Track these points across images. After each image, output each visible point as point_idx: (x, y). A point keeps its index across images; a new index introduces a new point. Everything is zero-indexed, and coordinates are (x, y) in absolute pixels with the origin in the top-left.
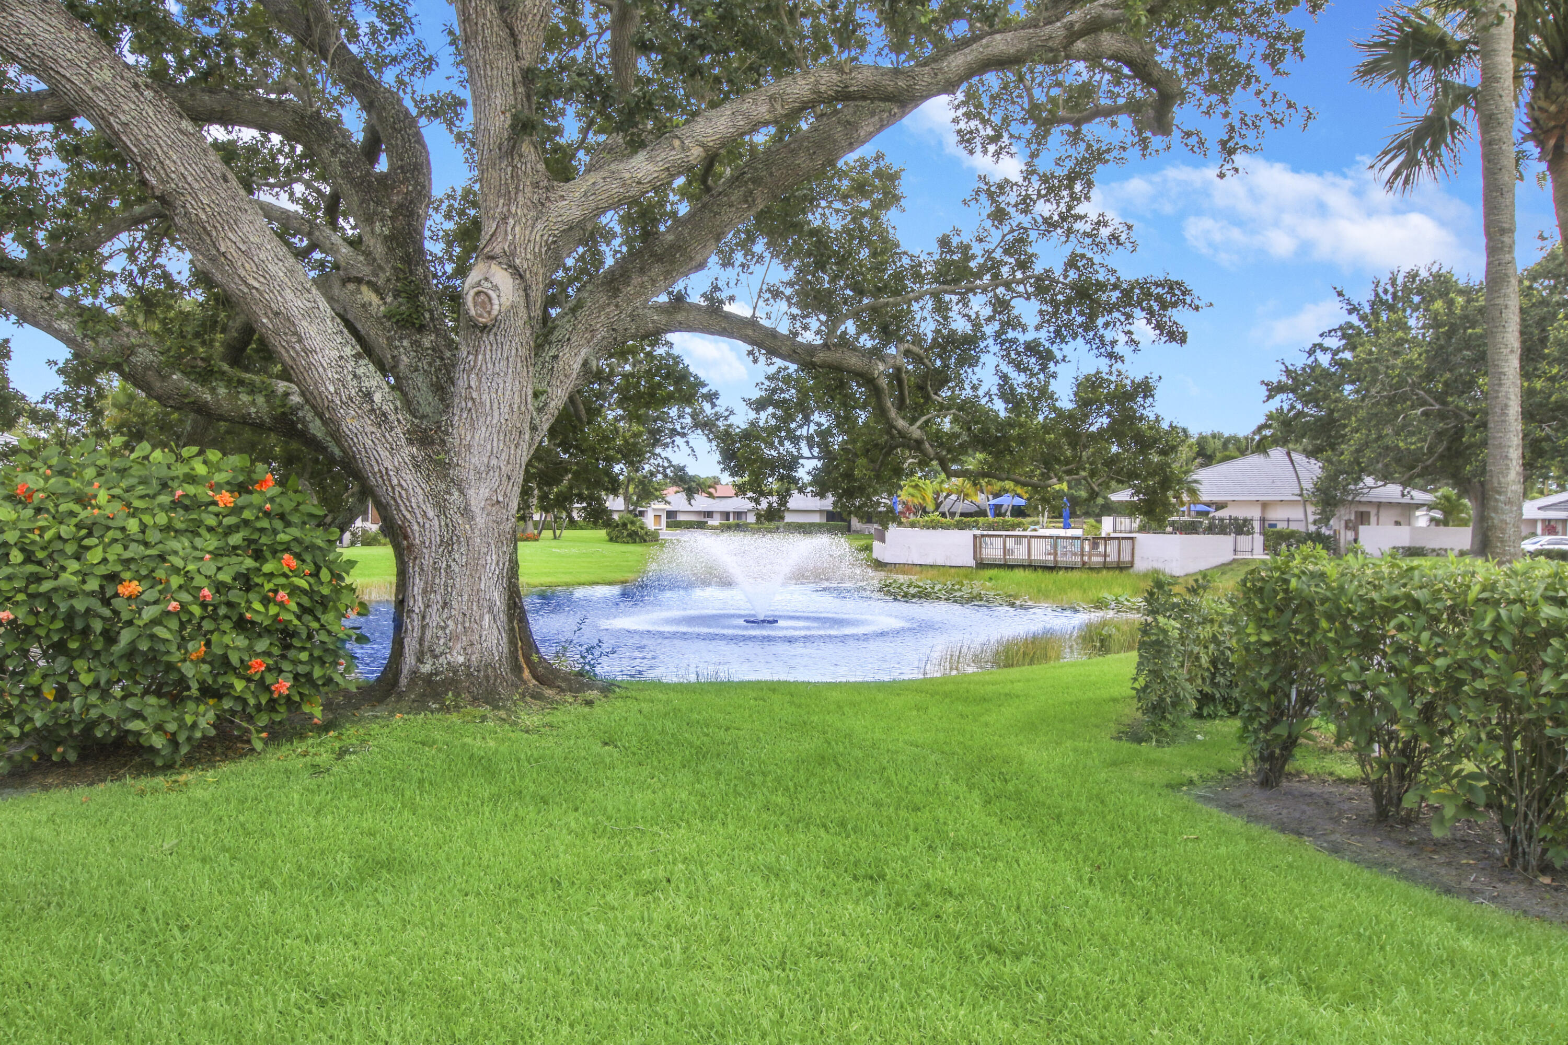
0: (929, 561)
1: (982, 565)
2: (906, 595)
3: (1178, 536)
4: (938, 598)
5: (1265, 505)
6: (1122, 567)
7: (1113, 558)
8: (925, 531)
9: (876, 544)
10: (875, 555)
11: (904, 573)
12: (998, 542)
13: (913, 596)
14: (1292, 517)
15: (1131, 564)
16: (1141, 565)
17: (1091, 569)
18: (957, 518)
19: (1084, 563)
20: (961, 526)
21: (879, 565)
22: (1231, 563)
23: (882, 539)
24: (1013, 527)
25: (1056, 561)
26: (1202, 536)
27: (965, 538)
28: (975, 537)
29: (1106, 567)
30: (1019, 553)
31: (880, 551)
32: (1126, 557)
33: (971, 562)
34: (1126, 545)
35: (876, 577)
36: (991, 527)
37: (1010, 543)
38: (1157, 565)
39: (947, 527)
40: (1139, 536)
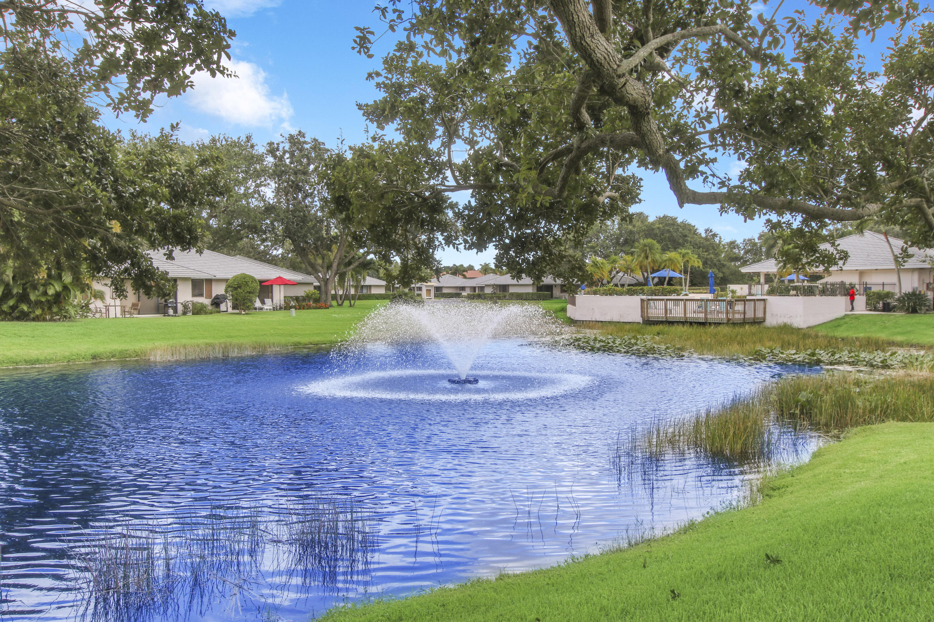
0: (608, 319)
1: (648, 322)
2: (592, 349)
3: (801, 297)
4: (619, 351)
5: (861, 273)
6: (757, 322)
7: (750, 315)
8: (604, 297)
9: (569, 307)
10: (568, 315)
11: (590, 328)
12: (661, 305)
13: (599, 349)
14: (886, 281)
15: (764, 319)
16: (771, 321)
17: (734, 324)
18: (626, 287)
19: (729, 320)
20: (631, 293)
21: (572, 322)
22: (843, 318)
23: (574, 304)
24: (670, 293)
25: (706, 318)
26: (818, 297)
27: (635, 301)
28: (642, 301)
29: (744, 323)
30: (677, 312)
31: (572, 312)
32: (760, 315)
33: (640, 320)
34: (760, 305)
35: (568, 333)
36: (653, 293)
37: (670, 305)
38: (785, 320)
39: (621, 294)
40: (771, 299)
